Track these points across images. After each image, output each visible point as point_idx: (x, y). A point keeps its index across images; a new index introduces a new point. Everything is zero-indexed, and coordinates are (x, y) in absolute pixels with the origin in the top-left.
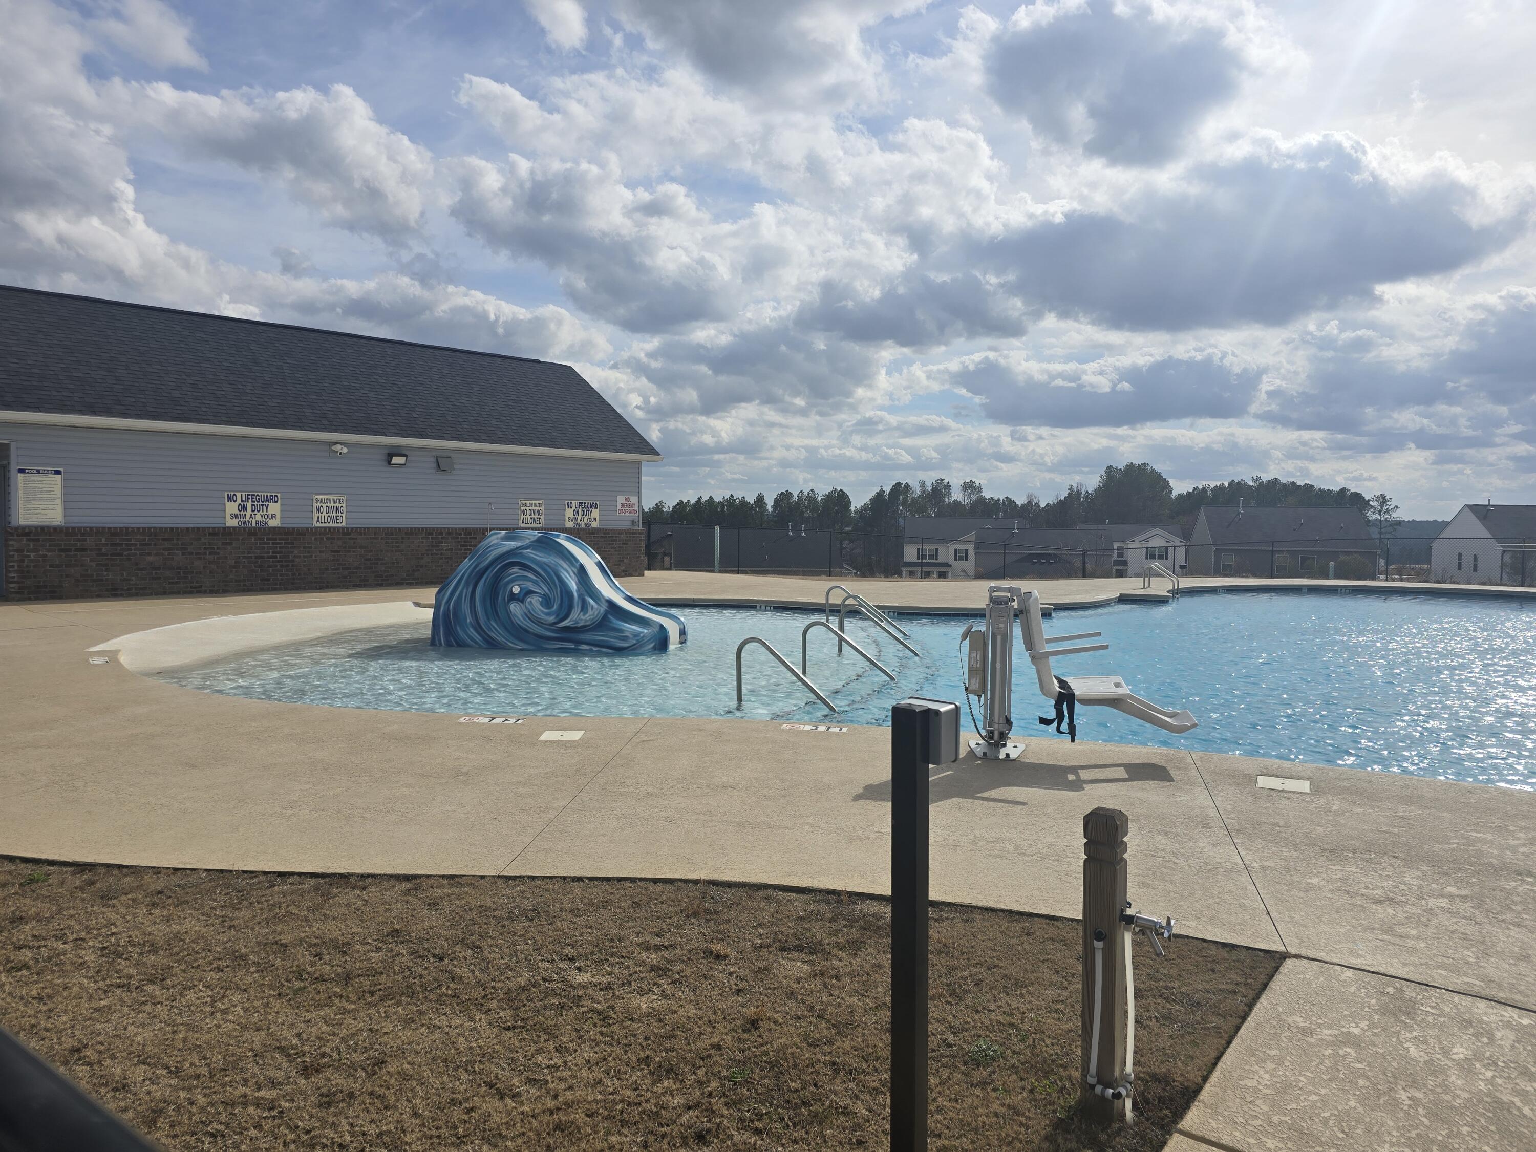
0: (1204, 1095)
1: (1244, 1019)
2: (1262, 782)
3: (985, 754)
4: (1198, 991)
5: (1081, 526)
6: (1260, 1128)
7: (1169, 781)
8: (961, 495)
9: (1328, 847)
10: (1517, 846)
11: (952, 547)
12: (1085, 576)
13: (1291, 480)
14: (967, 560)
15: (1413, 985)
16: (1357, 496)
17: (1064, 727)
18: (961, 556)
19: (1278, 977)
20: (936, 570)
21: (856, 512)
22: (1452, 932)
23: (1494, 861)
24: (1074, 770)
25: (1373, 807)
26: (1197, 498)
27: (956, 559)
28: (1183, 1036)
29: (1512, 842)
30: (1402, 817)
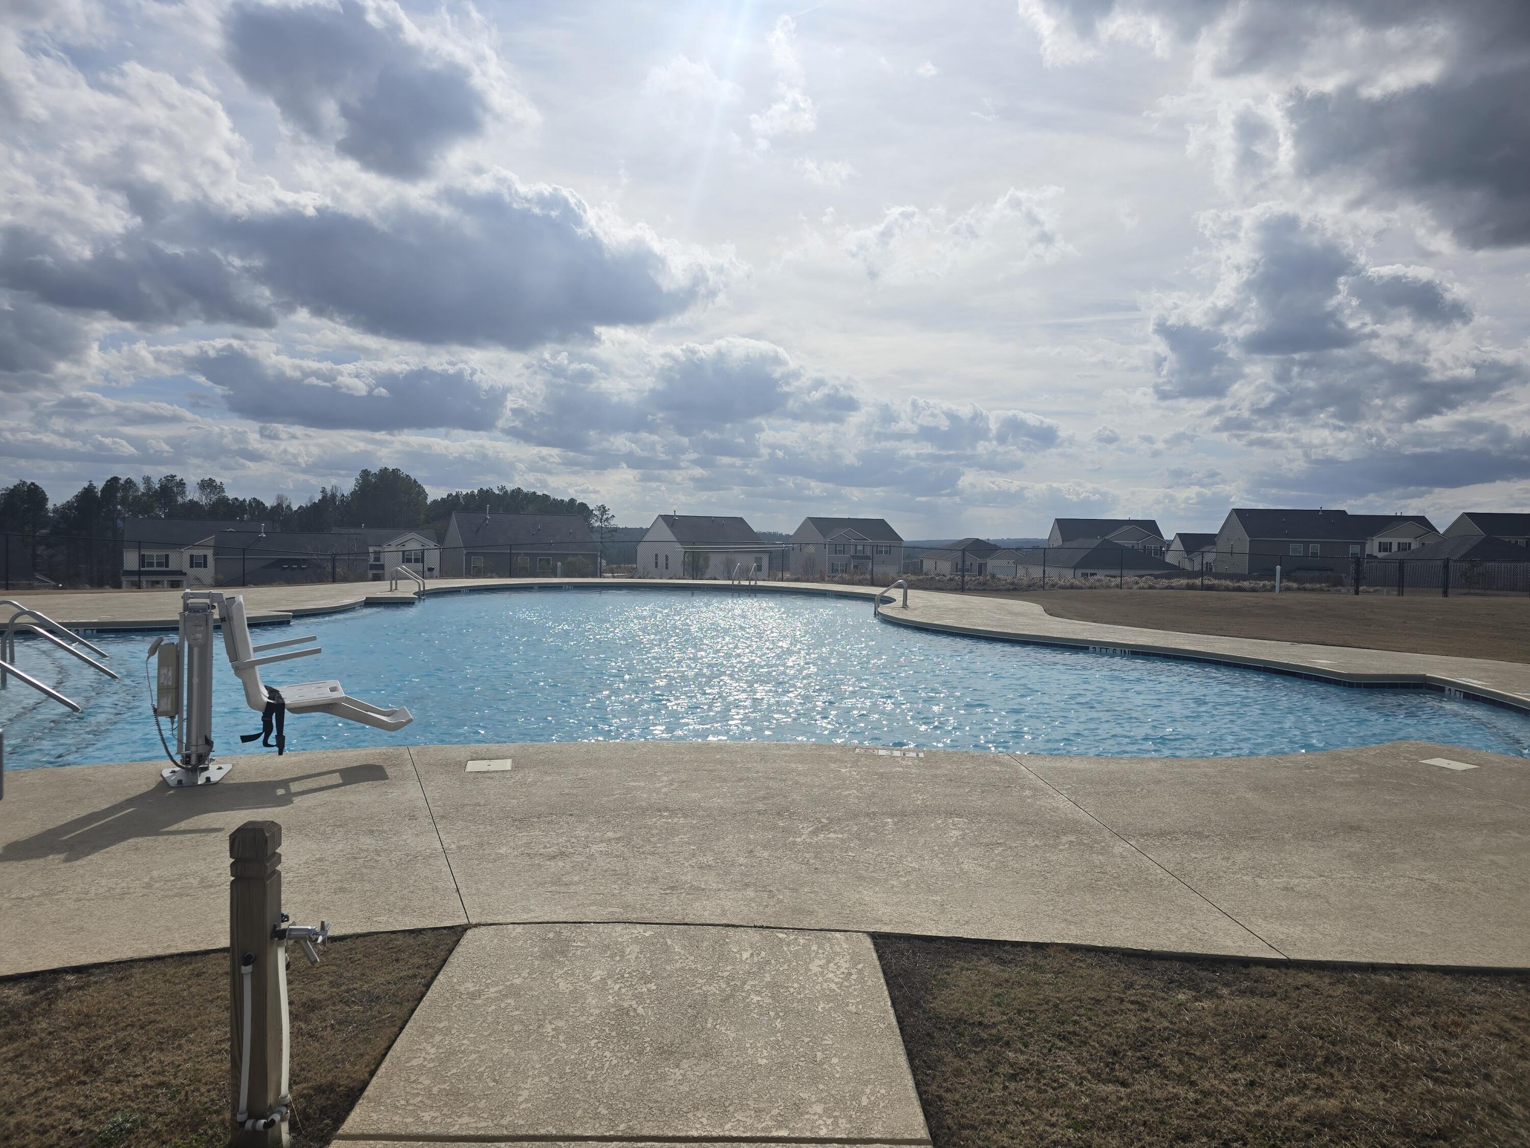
0: (370, 1091)
1: (420, 999)
2: (472, 766)
3: (180, 782)
4: (377, 985)
5: (335, 530)
6: (420, 1104)
7: (384, 780)
8: (198, 495)
9: (518, 817)
10: (660, 788)
11: (187, 553)
12: (334, 581)
13: (532, 491)
14: (205, 566)
15: (569, 926)
16: (583, 506)
17: (272, 740)
18: (198, 562)
19: (459, 949)
20: (166, 579)
21: (56, 510)
22: (606, 871)
23: (644, 803)
24: (285, 783)
25: (559, 774)
26: (451, 504)
27: (191, 566)
28: (356, 1036)
29: (658, 785)
30: (581, 779)
